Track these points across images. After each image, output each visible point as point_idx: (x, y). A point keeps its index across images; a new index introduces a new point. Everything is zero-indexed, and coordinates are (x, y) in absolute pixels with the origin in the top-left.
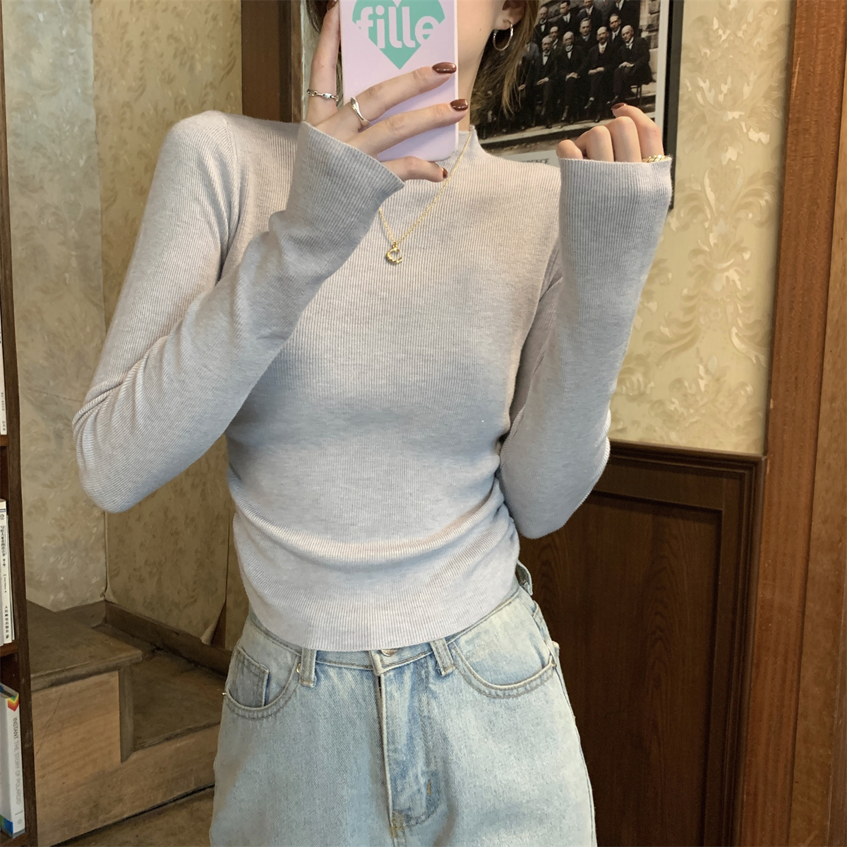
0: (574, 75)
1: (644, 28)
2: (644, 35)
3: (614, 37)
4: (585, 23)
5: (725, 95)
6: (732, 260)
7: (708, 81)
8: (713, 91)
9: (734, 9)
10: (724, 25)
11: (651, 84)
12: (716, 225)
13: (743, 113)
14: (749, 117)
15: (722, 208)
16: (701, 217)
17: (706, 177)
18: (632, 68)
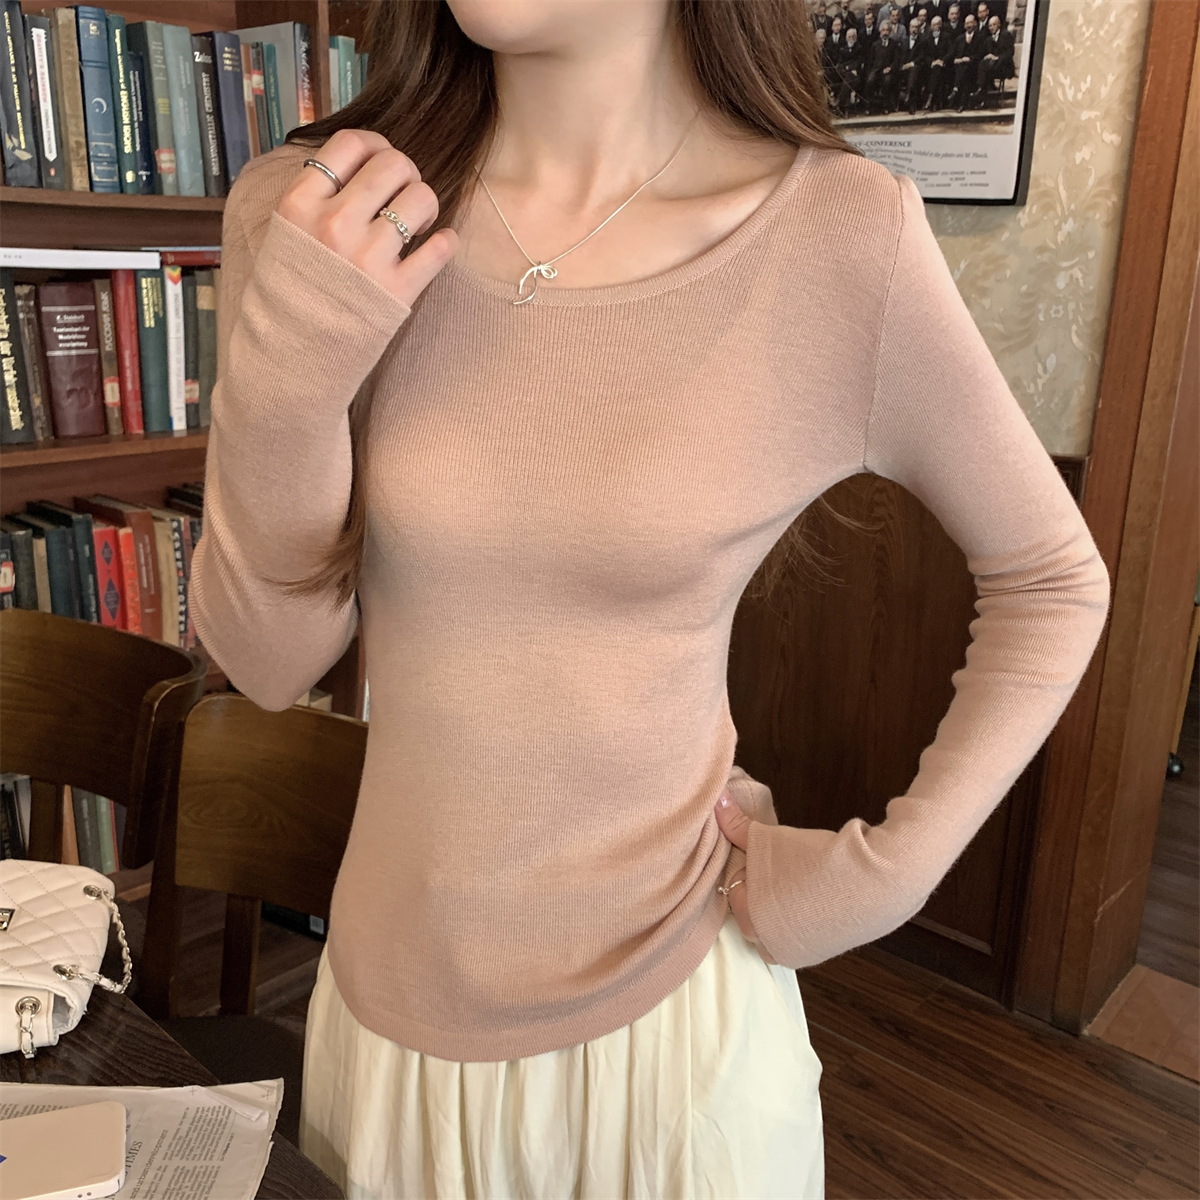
0: (939, 62)
1: (1011, 21)
2: (1010, 28)
3: (981, 27)
4: (953, 10)
5: (1084, 93)
6: (1077, 259)
7: (1069, 78)
8: (1073, 88)
9: (1098, 8)
10: (1088, 22)
11: (1013, 79)
12: (1066, 223)
13: (1098, 113)
14: (1104, 118)
15: (1073, 207)
16: (1051, 213)
17: (1061, 174)
18: (996, 61)
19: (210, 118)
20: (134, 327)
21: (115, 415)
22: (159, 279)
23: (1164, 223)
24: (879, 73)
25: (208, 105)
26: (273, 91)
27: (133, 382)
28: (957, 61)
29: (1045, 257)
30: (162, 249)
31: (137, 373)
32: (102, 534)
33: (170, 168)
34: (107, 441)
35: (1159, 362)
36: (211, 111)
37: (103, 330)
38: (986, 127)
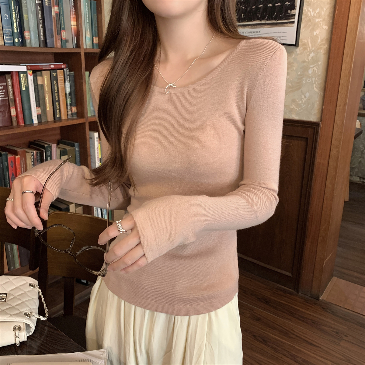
0: (270, 5)
5: (317, 14)
6: (315, 65)
8: (313, 12)
11: (295, 10)
12: (311, 54)
13: (321, 20)
14: (323, 21)
15: (313, 49)
16: (306, 51)
17: (309, 38)
18: (289, 4)
19: (41, 21)
20: (19, 90)
21: (14, 119)
22: (26, 74)
23: (342, 53)
24: (251, 8)
25: (40, 17)
26: (62, 12)
27: (20, 108)
28: (276, 5)
29: (305, 64)
30: (27, 64)
31: (21, 105)
32: (11, 158)
33: (28, 38)
34: (12, 128)
35: (341, 96)
36: (41, 18)
37: (9, 91)
38: (286, 25)
